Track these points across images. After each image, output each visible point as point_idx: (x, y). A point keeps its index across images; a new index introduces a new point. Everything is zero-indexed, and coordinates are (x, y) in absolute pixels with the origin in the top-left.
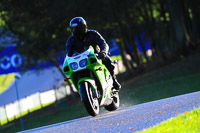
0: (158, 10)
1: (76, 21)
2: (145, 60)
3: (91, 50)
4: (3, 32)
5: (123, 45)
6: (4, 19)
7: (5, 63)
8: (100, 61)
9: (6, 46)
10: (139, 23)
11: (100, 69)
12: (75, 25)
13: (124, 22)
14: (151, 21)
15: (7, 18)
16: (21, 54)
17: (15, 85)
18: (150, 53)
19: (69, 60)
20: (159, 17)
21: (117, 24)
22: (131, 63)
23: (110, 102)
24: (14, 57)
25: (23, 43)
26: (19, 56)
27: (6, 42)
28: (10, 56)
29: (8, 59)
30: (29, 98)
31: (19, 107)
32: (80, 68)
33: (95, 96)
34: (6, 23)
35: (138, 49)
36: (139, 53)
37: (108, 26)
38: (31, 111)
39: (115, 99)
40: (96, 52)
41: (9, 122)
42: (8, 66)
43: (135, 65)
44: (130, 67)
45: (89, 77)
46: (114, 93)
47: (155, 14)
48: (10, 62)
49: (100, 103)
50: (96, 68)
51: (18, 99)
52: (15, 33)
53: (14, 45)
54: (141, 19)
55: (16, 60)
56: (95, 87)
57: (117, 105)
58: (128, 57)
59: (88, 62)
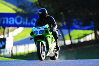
3: (47, 26)
19: (34, 29)
46: (56, 51)
59: (44, 32)
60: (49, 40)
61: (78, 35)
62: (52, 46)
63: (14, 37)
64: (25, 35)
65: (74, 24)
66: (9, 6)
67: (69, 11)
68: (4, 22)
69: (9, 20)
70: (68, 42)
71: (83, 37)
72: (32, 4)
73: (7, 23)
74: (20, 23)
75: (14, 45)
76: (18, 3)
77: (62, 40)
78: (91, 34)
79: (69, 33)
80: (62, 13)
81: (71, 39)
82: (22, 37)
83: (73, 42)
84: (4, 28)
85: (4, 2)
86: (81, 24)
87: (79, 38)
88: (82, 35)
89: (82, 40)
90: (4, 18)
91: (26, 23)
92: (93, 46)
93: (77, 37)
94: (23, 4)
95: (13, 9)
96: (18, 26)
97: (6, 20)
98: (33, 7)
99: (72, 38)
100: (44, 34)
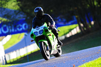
0: (97, 1)
1: (38, 9)
2: (90, 27)
3: (45, 25)
4: (19, 12)
5: (79, 19)
6: (19, 6)
7: (20, 28)
8: (50, 31)
9: (20, 19)
10: (87, 8)
11: (50, 35)
12: (37, 11)
13: (80, 7)
14: (93, 7)
15: (21, 5)
16: (27, 23)
17: (25, 39)
18: (93, 23)
19: (33, 30)
20: (97, 5)
21: (76, 8)
22: (83, 28)
23: (56, 53)
24: (24, 25)
25: (28, 18)
26: (27, 24)
27: (20, 17)
28: (22, 24)
29: (21, 26)
30: (31, 45)
31: (27, 50)
32: (39, 35)
33: (47, 50)
34: (21, 7)
35: (87, 21)
36: (87, 23)
37: (71, 9)
38: (33, 52)
39: (59, 51)
40: (48, 26)
41: (21, 58)
42: (21, 29)
43: (85, 29)
44: (83, 30)
45: (44, 39)
46: (59, 47)
47: (96, 3)
48: (22, 27)
49: (50, 53)
50: (48, 34)
51: (26, 46)
52: (25, 12)
53: (24, 19)
54: (88, 6)
55: (25, 26)
56: (48, 45)
57: (60, 54)
58: (82, 25)
59: (44, 31)
61: (64, 31)
62: (54, 43)
63: (4, 45)
64: (14, 42)
71: (68, 33)
74: (7, 31)
75: (5, 53)
78: (76, 28)
82: (11, 44)
86: (64, 20)
87: (65, 34)
88: (68, 31)
89: (68, 36)
91: (13, 30)
92: (80, 38)
93: (63, 34)
94: (6, 13)
96: (6, 35)
100: (44, 33)
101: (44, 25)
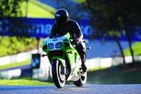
3: (68, 36)
11: (71, 53)
19: (48, 41)
23: (77, 79)
33: (63, 73)
45: (62, 57)
46: (82, 73)
50: (68, 51)
57: (84, 82)
60: (71, 57)
65: (137, 33)
66: (45, 9)
67: (131, 16)
68: (38, 31)
69: (45, 28)
70: (129, 59)
72: (78, 5)
73: (42, 32)
76: (58, 4)
77: (120, 56)
79: (130, 46)
80: (120, 19)
81: (132, 55)
83: (136, 58)
84: (38, 39)
85: (38, 3)
90: (38, 26)
95: (52, 13)
97: (40, 28)
98: (80, 10)
99: (135, 54)
100: (63, 48)
101: (66, 36)
